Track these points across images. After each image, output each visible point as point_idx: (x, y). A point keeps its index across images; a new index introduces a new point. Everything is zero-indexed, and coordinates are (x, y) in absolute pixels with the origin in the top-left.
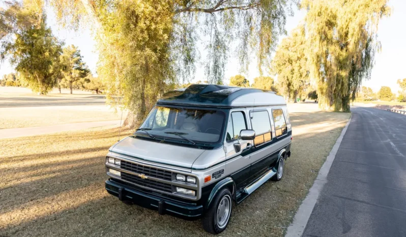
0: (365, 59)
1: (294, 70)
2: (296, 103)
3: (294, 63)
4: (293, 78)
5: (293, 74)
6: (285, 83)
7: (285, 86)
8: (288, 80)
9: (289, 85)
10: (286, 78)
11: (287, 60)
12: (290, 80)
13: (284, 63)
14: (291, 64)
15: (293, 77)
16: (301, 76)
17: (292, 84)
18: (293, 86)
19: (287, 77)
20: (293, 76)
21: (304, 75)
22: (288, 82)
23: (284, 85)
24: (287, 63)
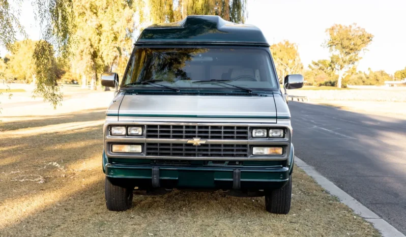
0: (234, 8)
1: (101, 26)
2: (108, 92)
3: (100, 12)
4: (101, 43)
5: (99, 34)
6: (87, 52)
7: (88, 58)
8: (91, 46)
9: (94, 55)
10: (89, 43)
11: (88, 6)
12: (95, 45)
13: (81, 11)
14: (96, 13)
15: (100, 40)
16: (116, 38)
17: (99, 54)
18: (101, 58)
19: (90, 40)
20: (101, 38)
21: (121, 37)
22: (92, 51)
23: (84, 57)
24: (88, 13)
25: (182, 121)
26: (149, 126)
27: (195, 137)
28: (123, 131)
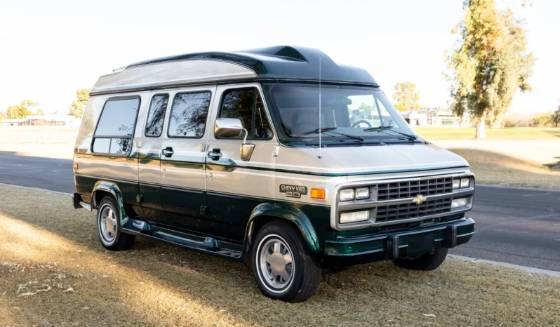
25: (417, 177)
26: (380, 185)
27: (418, 194)
28: (350, 195)
